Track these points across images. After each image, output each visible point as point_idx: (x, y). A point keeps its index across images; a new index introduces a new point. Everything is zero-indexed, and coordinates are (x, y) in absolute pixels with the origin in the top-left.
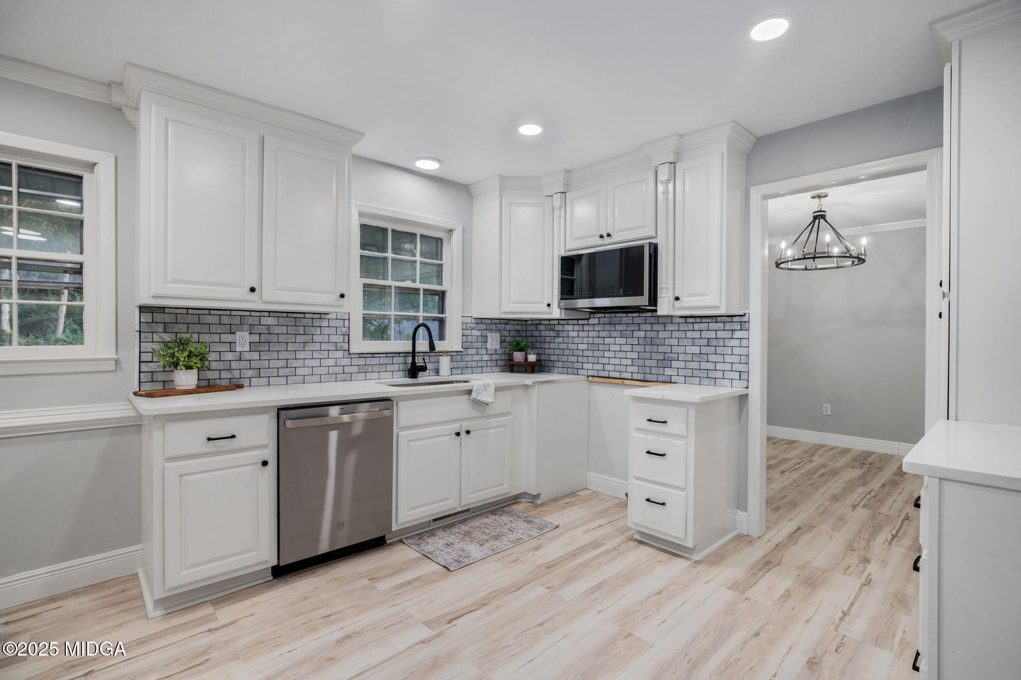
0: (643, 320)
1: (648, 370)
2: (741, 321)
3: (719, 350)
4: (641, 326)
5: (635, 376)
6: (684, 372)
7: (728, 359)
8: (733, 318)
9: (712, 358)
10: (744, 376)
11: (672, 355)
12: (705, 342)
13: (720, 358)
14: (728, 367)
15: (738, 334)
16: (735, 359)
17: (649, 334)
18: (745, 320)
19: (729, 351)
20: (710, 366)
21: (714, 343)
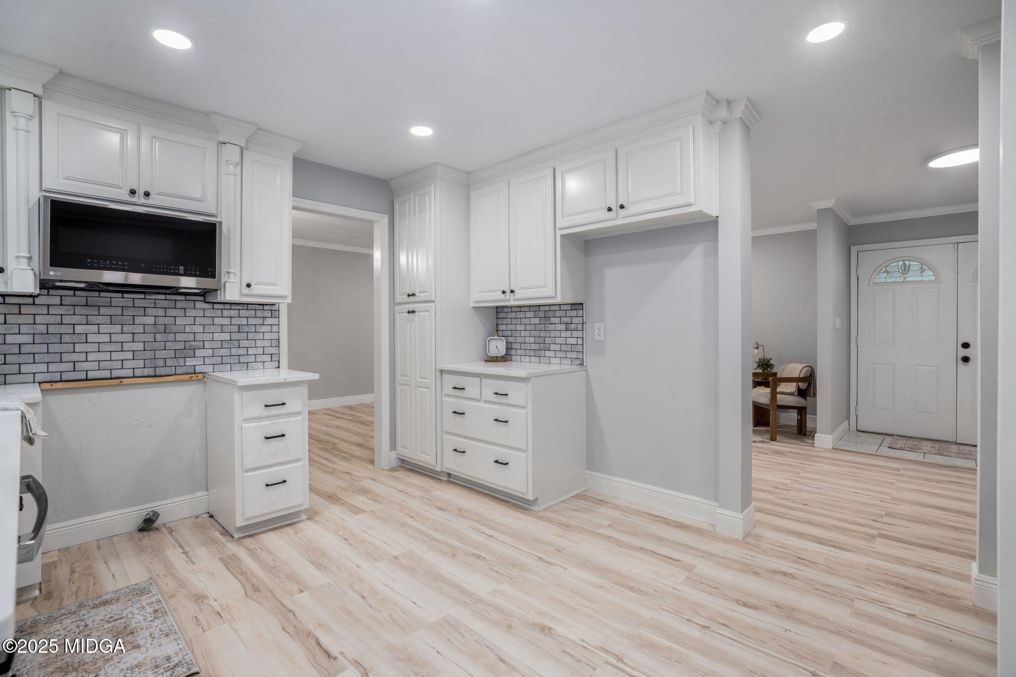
0: (151, 303)
1: (161, 363)
2: (272, 309)
3: (251, 336)
4: (148, 311)
5: (138, 372)
6: (213, 361)
7: (259, 343)
8: (265, 306)
9: (244, 343)
10: (275, 358)
11: (196, 343)
12: (236, 328)
13: (252, 344)
14: (260, 351)
15: (269, 321)
16: (267, 344)
17: (161, 320)
18: (275, 309)
19: (260, 336)
20: (242, 351)
21: (246, 329)
